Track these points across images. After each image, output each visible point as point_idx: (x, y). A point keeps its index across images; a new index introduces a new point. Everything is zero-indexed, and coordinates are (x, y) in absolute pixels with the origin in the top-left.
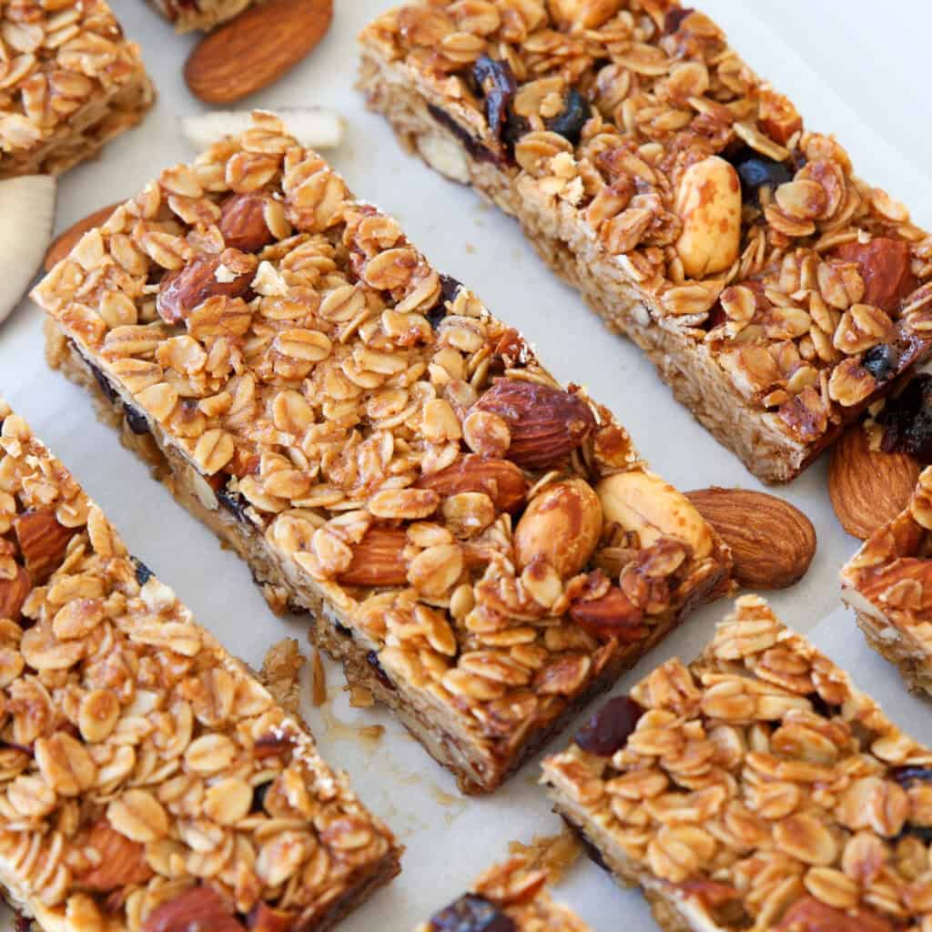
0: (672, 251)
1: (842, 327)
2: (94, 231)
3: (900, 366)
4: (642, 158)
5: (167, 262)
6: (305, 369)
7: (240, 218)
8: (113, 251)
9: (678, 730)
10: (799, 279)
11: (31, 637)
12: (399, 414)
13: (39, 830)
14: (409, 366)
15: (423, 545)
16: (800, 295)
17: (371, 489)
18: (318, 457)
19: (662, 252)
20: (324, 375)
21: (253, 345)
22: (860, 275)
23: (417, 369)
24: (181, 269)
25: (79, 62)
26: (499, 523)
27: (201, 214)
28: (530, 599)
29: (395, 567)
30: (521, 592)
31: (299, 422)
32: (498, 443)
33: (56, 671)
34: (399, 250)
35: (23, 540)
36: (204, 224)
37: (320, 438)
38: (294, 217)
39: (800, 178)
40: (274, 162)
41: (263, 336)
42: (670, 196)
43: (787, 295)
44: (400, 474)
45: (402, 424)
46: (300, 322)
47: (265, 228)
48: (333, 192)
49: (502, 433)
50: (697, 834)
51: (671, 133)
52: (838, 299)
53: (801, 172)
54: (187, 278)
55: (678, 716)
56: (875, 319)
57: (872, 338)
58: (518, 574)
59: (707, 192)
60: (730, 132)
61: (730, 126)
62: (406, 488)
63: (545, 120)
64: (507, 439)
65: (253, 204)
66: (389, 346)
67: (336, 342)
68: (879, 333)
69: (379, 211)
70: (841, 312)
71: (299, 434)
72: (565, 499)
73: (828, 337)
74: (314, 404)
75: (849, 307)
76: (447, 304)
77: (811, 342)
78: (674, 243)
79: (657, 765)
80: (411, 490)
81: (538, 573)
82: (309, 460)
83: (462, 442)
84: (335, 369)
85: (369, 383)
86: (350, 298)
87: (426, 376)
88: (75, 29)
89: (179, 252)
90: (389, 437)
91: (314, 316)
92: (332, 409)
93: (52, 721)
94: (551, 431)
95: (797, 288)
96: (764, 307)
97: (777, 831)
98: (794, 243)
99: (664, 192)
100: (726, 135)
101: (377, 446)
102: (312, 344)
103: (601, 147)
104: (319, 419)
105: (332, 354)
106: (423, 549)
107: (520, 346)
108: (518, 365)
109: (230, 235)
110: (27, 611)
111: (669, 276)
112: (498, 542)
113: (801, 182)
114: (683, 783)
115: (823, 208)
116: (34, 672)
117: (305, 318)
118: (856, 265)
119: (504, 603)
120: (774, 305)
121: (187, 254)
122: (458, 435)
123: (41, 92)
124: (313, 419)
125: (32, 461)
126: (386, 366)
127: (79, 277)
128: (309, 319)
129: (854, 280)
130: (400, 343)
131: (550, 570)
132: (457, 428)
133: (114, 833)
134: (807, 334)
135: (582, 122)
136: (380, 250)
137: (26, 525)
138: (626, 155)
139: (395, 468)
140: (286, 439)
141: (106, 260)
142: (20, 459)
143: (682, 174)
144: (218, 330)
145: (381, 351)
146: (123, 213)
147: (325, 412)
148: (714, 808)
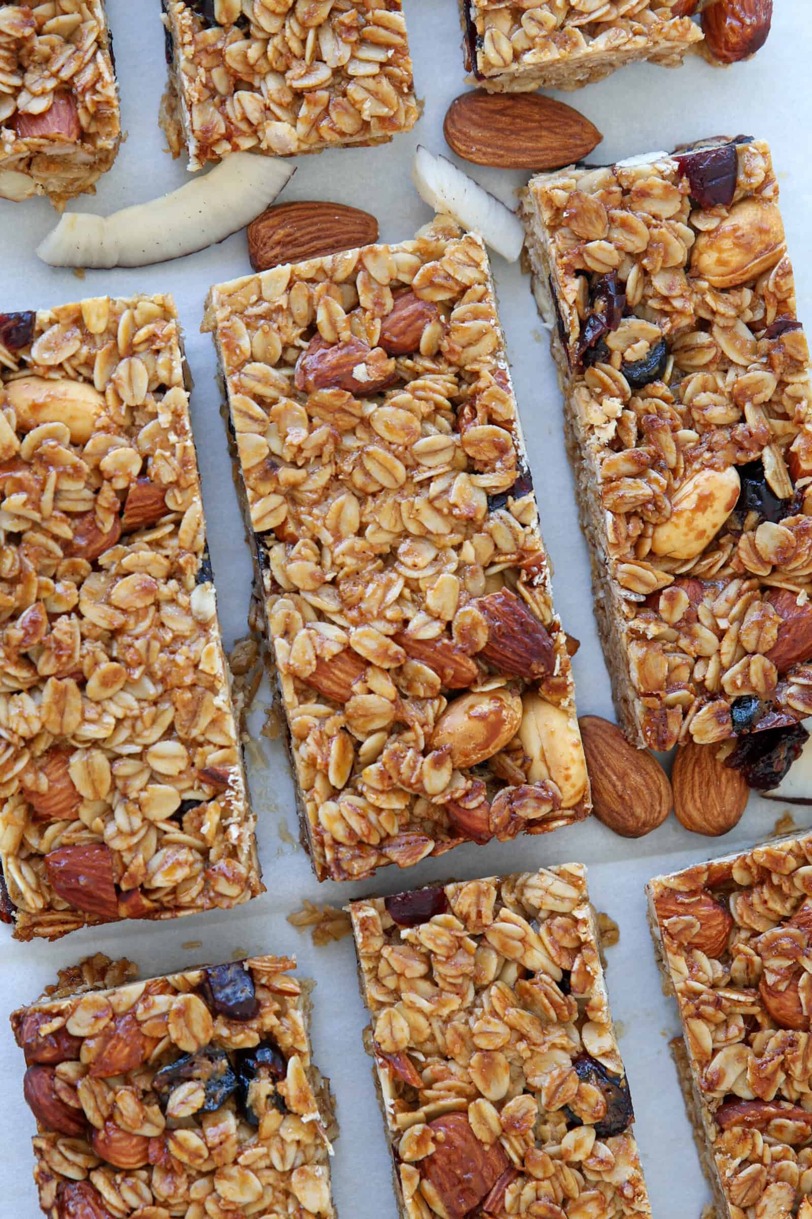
0: (650, 531)
1: (737, 667)
2: (288, 266)
3: (759, 726)
4: (676, 441)
5: (326, 333)
6: (373, 488)
7: (402, 324)
8: (293, 292)
9: (459, 939)
10: (731, 609)
11: (95, 582)
12: (419, 569)
13: (16, 746)
14: (452, 532)
15: (373, 688)
16: (723, 624)
17: (362, 620)
18: (342, 567)
19: (642, 526)
20: (384, 502)
21: (349, 442)
22: (779, 630)
23: (456, 538)
24: (333, 344)
25: (363, 101)
26: (436, 702)
27: (376, 304)
28: (420, 780)
29: (342, 691)
30: (417, 772)
31: (344, 528)
32: (474, 644)
33: (95, 626)
34: (503, 432)
35: (131, 502)
36: (373, 314)
37: (351, 552)
38: (445, 346)
39: (784, 525)
40: (457, 289)
41: (360, 439)
42: (676, 485)
43: (714, 616)
44: (390, 621)
45: (417, 580)
46: (393, 447)
47: (418, 340)
48: (487, 344)
49: (482, 638)
50: (422, 1022)
51: (713, 427)
52: (750, 642)
53: (790, 519)
54: (333, 357)
55: (466, 929)
56: (766, 675)
57: (754, 689)
58: (425, 753)
59: (704, 502)
60: (759, 454)
61: (761, 448)
62: (387, 636)
63: (624, 362)
64: (482, 644)
65: (421, 315)
66: (446, 511)
67: (410, 478)
68: (761, 688)
69: (509, 385)
70: (746, 653)
71: (338, 538)
72: (492, 718)
73: (723, 669)
74: (364, 520)
75: (754, 653)
76: (510, 498)
77: (707, 666)
78: (656, 525)
79: (428, 957)
80: (389, 641)
81: (438, 763)
82: (333, 563)
83: (449, 625)
84: (395, 502)
85: (413, 528)
86: (442, 450)
87: (458, 548)
88: (375, 69)
89: (339, 330)
90: (401, 583)
91: (406, 448)
92: (374, 533)
93: (70, 667)
94: (517, 658)
95: (725, 616)
96: (691, 618)
97: (476, 1057)
98: (747, 576)
99: (675, 479)
100: (753, 456)
101: (389, 585)
102: (390, 472)
103: (652, 409)
104: (360, 533)
105: (402, 488)
106: (370, 692)
107: (540, 570)
108: (529, 584)
109: (387, 335)
110: (103, 560)
111: (636, 547)
112: (426, 718)
113: (784, 529)
114: (437, 979)
115: (787, 561)
116: (81, 616)
117: (399, 445)
118: (781, 620)
119: (399, 774)
120: (698, 620)
121: (345, 335)
122: (449, 618)
123: (318, 110)
124: (355, 530)
125: (173, 438)
126: (435, 524)
127: (254, 298)
128: (401, 449)
129: (772, 633)
130: (456, 512)
131: (449, 765)
132: (452, 612)
133: (66, 774)
134: (709, 658)
135: (651, 379)
136: (491, 421)
137: (138, 492)
138: (666, 431)
139: (389, 614)
140: (327, 537)
141: (282, 301)
142: (166, 430)
143: (698, 471)
144: (329, 417)
145: (439, 511)
146: (319, 265)
147: (368, 532)
148: (445, 1012)
